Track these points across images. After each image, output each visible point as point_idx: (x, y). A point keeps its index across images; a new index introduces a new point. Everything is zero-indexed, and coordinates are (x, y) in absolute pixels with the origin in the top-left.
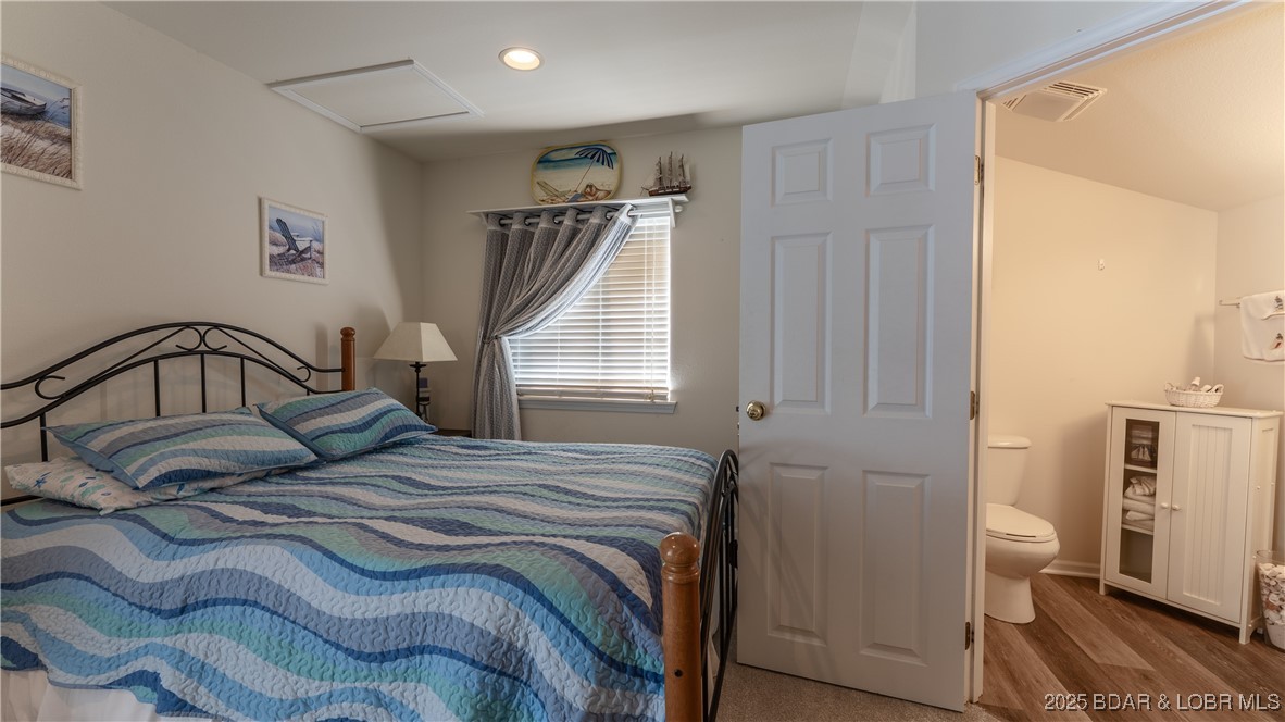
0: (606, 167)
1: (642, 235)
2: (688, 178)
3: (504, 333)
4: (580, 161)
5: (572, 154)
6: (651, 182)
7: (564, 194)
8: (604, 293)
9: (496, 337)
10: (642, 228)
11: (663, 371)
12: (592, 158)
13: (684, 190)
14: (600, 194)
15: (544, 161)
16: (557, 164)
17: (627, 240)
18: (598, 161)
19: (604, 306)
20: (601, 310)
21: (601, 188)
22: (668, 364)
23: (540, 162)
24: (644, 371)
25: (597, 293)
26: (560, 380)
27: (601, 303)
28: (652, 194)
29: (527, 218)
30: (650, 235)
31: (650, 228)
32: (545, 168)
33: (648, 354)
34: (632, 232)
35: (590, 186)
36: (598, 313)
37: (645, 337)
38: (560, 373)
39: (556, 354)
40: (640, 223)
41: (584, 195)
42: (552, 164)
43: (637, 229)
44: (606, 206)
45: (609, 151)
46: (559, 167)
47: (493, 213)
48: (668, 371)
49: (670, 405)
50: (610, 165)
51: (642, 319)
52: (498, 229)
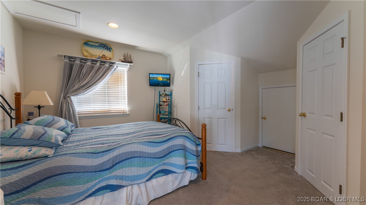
0: (108, 51)
1: (119, 71)
2: (132, 60)
3: (71, 96)
4: (100, 47)
5: (97, 45)
6: (122, 58)
7: (95, 56)
8: (107, 85)
9: (68, 97)
10: (119, 69)
11: (125, 106)
12: (104, 47)
13: (131, 62)
14: (108, 58)
15: (86, 44)
16: (91, 46)
17: (115, 72)
18: (106, 49)
19: (107, 89)
20: (106, 90)
21: (107, 57)
22: (127, 104)
23: (84, 44)
24: (120, 106)
25: (105, 85)
26: (93, 110)
27: (106, 88)
28: (123, 62)
29: (81, 60)
30: (120, 71)
31: (120, 70)
32: (87, 46)
33: (121, 102)
34: (116, 70)
35: (103, 55)
36: (105, 90)
37: (120, 97)
38: (93, 108)
39: (91, 102)
40: (119, 68)
41: (102, 57)
42: (89, 45)
43: (118, 69)
44: (110, 62)
45: (109, 47)
46: (92, 47)
47: (67, 56)
48: (127, 106)
49: (128, 114)
50: (110, 51)
51: (119, 93)
52: (69, 61)
